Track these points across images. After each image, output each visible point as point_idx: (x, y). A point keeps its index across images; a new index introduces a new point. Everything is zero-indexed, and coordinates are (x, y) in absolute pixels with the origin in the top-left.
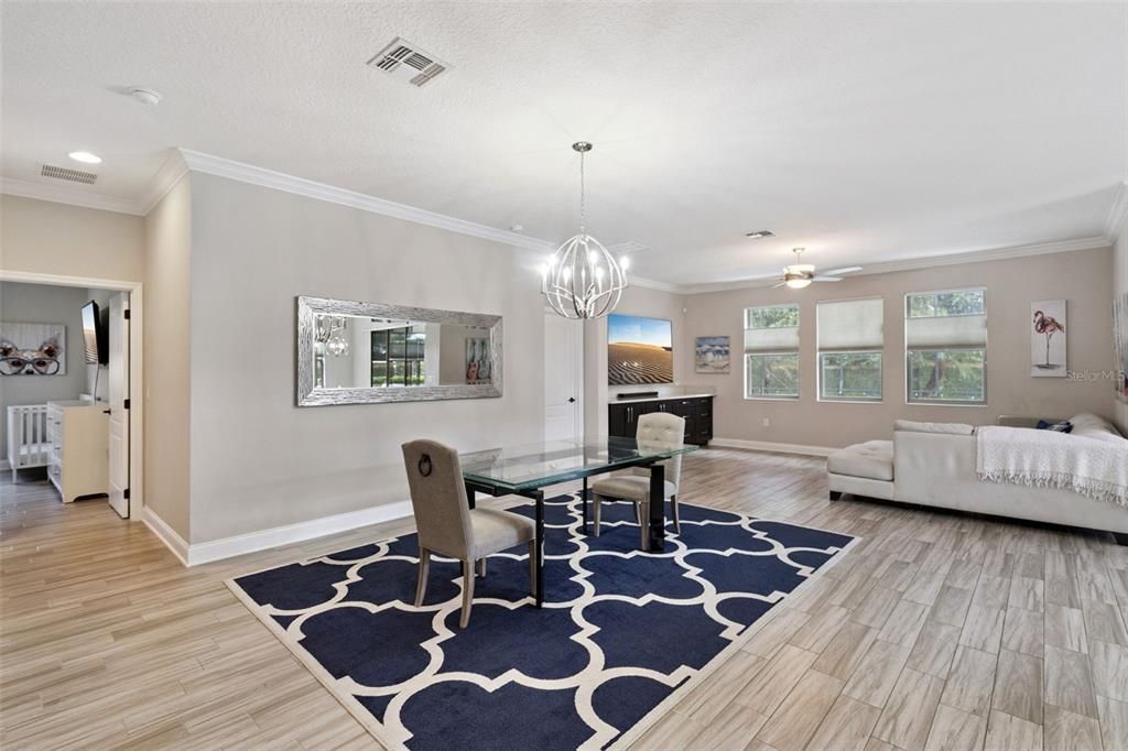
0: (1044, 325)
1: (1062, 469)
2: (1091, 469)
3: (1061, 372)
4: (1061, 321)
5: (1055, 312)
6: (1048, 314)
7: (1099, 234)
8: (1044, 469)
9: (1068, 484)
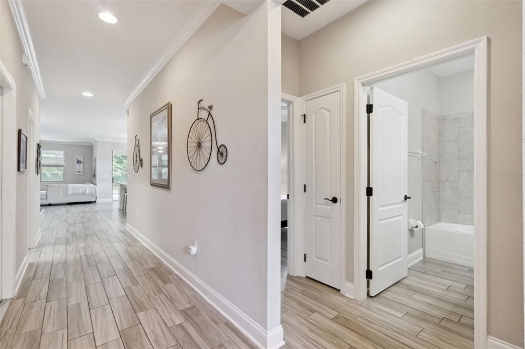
0: (78, 162)
1: (84, 191)
2: (89, 190)
3: (82, 173)
4: (82, 161)
5: (81, 159)
6: (80, 159)
7: (90, 143)
8: (81, 191)
9: (85, 194)
